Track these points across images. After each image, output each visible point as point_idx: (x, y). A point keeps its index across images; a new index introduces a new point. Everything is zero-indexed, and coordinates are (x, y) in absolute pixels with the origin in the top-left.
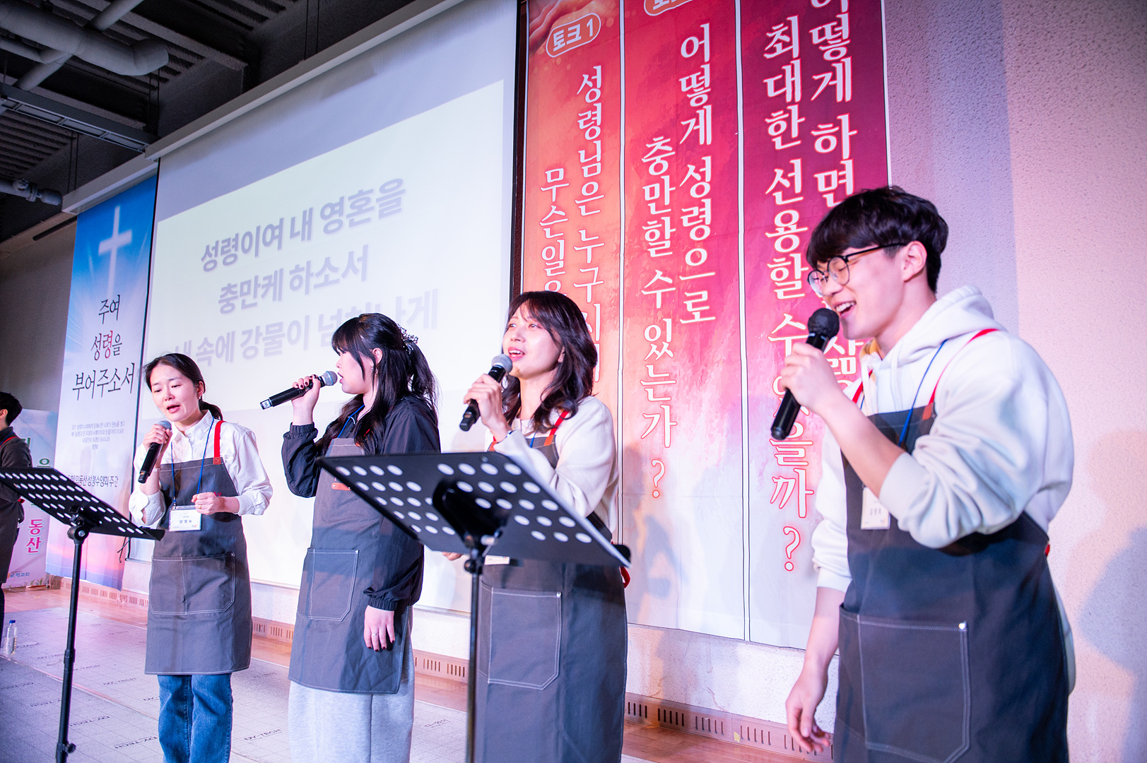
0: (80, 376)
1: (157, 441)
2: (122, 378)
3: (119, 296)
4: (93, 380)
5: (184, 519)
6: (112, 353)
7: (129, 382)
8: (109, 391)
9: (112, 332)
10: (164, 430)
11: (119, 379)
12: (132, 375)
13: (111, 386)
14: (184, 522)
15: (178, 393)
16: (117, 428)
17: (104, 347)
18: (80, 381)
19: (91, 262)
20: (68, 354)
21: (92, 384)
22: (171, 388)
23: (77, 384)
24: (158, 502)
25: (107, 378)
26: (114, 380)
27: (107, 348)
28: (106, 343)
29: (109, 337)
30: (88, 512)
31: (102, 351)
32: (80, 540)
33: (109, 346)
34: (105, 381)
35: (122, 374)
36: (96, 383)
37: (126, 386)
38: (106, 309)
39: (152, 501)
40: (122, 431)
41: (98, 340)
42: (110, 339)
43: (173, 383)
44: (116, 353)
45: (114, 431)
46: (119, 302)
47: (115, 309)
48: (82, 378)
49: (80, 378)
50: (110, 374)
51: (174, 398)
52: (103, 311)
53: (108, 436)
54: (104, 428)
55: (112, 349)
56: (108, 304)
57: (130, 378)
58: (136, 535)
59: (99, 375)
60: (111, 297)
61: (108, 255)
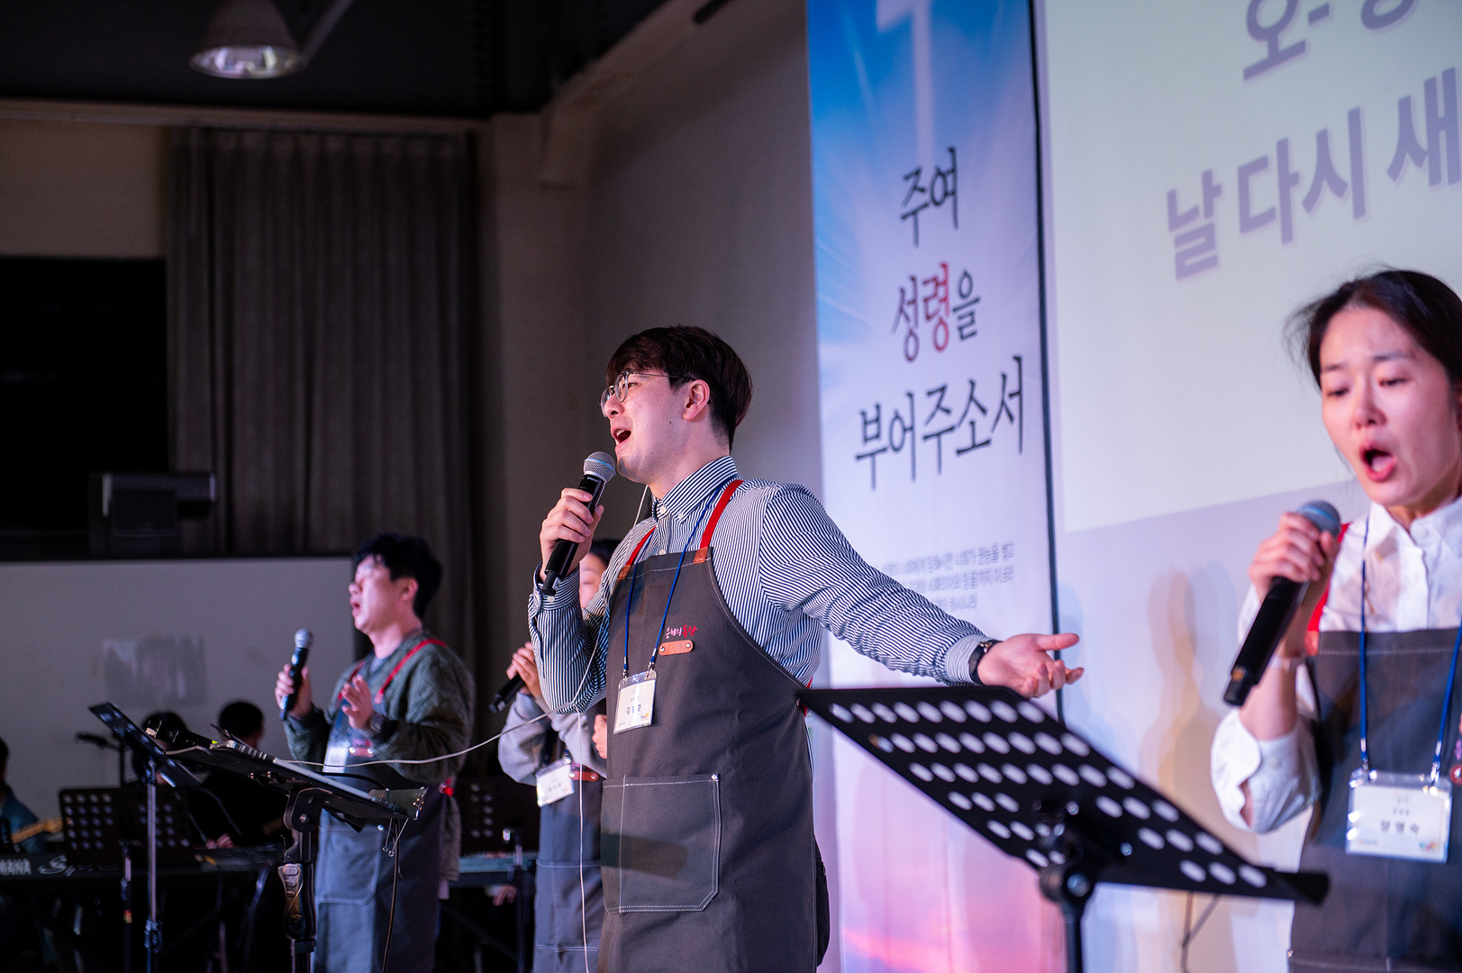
0: (871, 415)
1: (1288, 571)
2: (993, 408)
3: (952, 150)
4: (908, 423)
5: (1394, 819)
6: (954, 334)
7: (1011, 418)
8: (960, 452)
9: (944, 266)
10: (1313, 534)
11: (983, 411)
12: (1019, 393)
13: (962, 437)
14: (1393, 829)
15: (1396, 403)
16: (993, 566)
17: (928, 318)
18: (872, 430)
19: (858, 60)
20: (829, 353)
21: (908, 435)
22: (1377, 389)
23: (866, 439)
24: (1289, 764)
25: (947, 411)
26: (970, 417)
27: (935, 321)
28: (933, 305)
29: (937, 285)
30: (1090, 814)
31: (925, 330)
32: (1076, 906)
33: (942, 313)
34: (942, 421)
35: (989, 395)
36: (921, 430)
37: (1007, 430)
38: (919, 199)
39: (1271, 761)
40: (1008, 574)
41: (909, 296)
42: (941, 292)
43: (1385, 370)
44: (966, 331)
45: (985, 576)
46: (953, 171)
47: (946, 194)
48: (877, 420)
49: (872, 422)
50: (956, 399)
51: (1384, 420)
52: (912, 205)
53: (970, 591)
54: (958, 570)
55: (953, 321)
56: (925, 181)
57: (1013, 404)
58: (1242, 889)
59: (925, 405)
60: (929, 158)
61: (904, 28)
